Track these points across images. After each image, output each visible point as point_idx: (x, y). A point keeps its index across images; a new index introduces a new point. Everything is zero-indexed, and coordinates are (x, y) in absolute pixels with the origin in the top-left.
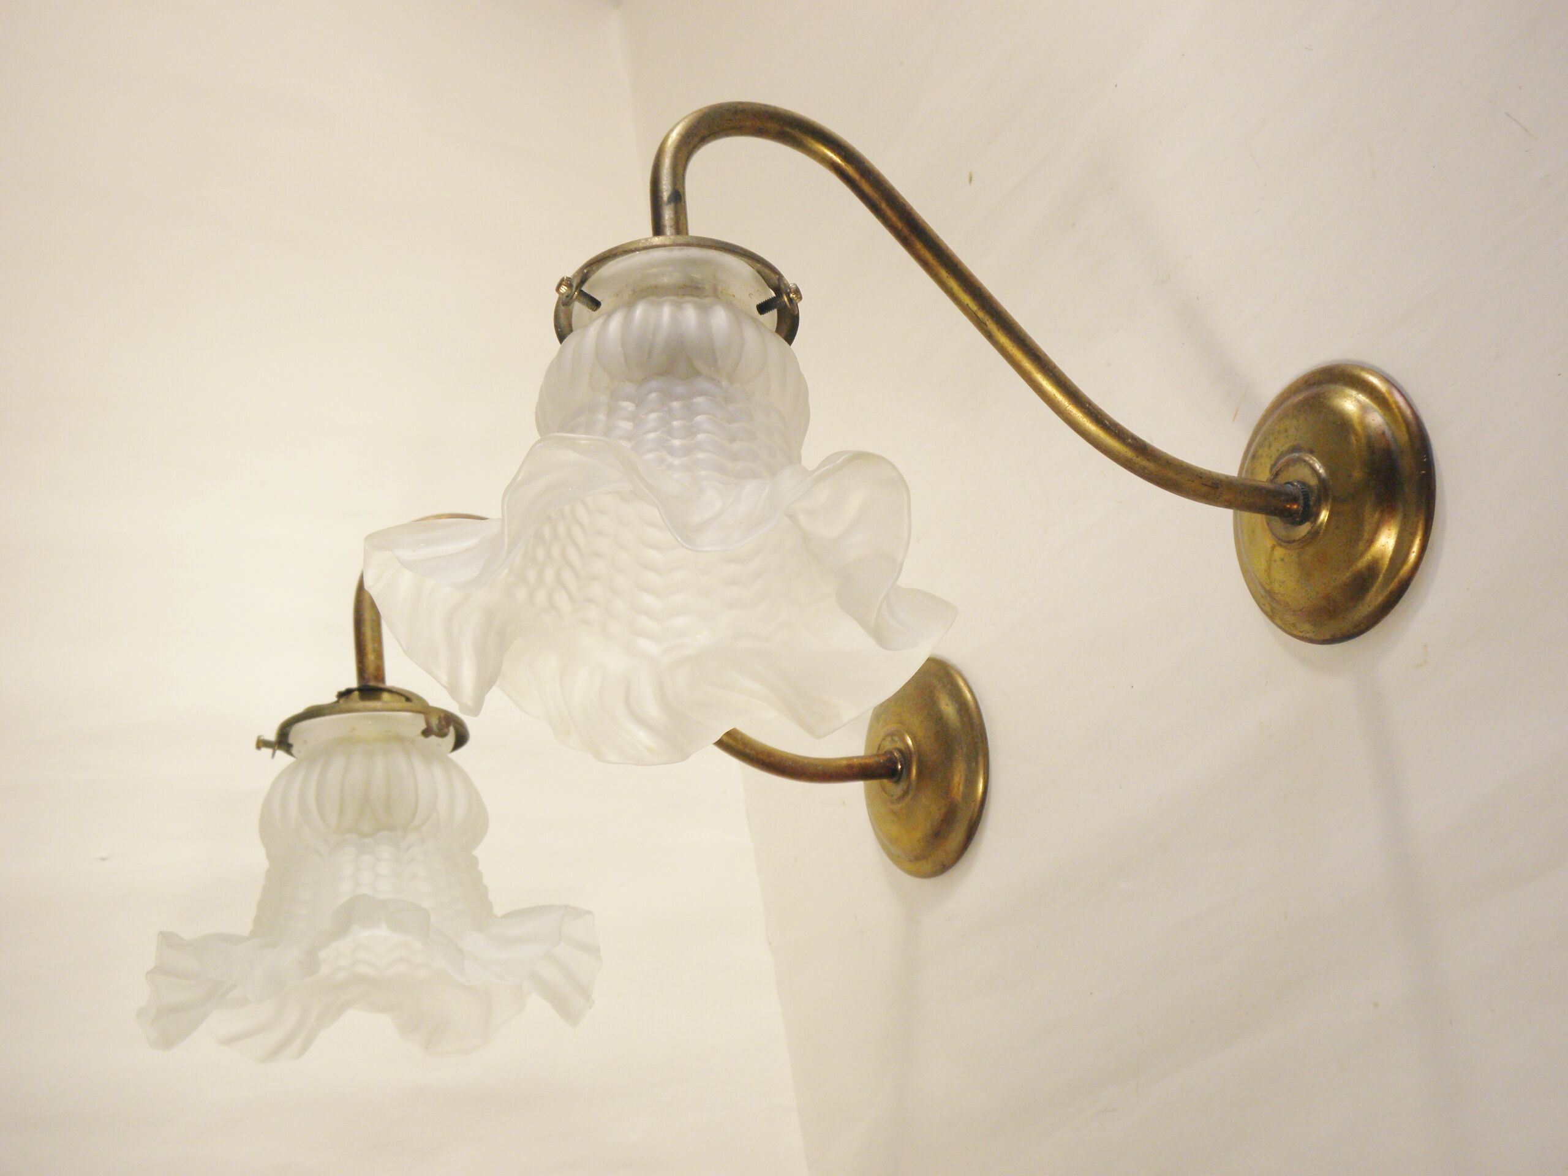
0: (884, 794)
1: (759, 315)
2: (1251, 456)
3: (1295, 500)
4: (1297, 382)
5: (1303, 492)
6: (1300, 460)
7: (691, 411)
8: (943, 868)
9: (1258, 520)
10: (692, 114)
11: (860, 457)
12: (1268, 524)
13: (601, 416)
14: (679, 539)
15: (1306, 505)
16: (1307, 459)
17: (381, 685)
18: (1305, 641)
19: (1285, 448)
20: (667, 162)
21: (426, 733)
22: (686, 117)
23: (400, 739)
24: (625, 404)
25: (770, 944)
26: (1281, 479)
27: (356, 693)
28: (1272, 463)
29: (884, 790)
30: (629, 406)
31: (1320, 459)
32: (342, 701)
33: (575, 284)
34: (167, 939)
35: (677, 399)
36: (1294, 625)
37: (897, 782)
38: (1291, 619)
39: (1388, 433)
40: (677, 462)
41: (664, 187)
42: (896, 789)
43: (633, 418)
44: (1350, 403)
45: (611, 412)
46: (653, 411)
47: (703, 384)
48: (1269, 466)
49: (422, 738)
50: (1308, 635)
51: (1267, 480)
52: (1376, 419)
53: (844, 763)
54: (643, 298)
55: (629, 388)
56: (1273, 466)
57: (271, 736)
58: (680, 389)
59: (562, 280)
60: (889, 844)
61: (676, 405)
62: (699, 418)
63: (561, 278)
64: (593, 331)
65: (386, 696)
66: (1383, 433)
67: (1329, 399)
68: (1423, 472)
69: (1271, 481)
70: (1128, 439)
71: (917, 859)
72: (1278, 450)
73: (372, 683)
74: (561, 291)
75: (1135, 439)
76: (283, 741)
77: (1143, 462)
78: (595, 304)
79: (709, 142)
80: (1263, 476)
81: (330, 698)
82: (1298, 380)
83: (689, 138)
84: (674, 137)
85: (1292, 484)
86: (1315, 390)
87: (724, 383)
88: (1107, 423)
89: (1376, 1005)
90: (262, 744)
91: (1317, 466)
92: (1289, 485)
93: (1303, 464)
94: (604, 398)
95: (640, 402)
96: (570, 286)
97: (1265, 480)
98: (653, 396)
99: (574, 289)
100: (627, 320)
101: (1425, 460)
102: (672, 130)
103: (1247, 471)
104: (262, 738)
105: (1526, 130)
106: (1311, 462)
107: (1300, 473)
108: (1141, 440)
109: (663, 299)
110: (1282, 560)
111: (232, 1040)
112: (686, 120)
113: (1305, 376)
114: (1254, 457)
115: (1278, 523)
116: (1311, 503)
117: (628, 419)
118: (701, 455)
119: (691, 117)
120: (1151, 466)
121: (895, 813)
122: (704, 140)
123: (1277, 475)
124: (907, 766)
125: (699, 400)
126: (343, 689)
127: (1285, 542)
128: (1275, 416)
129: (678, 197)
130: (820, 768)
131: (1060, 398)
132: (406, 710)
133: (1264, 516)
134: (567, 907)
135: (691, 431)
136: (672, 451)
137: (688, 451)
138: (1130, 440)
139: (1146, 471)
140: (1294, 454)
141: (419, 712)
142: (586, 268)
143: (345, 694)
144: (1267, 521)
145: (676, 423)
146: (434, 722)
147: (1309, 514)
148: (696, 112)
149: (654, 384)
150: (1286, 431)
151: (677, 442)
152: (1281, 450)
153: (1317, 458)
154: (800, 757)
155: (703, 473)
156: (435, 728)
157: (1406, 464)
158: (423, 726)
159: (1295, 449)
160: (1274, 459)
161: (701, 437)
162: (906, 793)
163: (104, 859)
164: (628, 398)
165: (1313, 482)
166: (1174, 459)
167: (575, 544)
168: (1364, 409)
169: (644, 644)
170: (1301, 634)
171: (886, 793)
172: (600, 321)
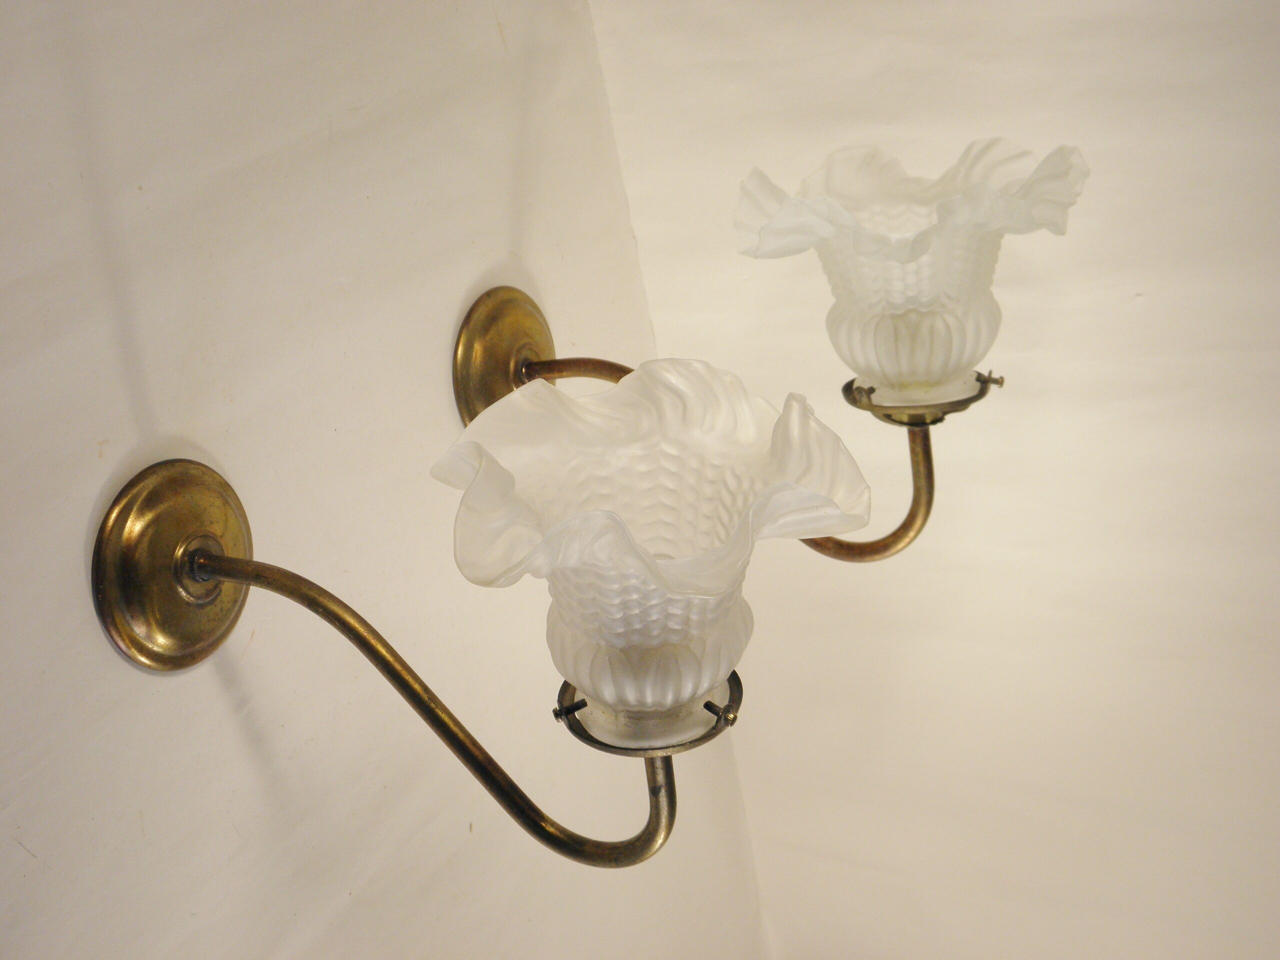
0: (536, 351)
1: (585, 699)
2: (238, 603)
3: (201, 567)
4: (202, 659)
5: (194, 573)
6: (198, 598)
7: (626, 620)
8: (489, 294)
9: (231, 552)
10: (647, 858)
11: (487, 583)
12: (222, 550)
13: (694, 617)
14: (618, 519)
15: (192, 562)
16: (191, 598)
17: (911, 428)
18: (196, 462)
19: (209, 608)
20: (664, 820)
21: (872, 390)
22: (653, 855)
23: (892, 386)
24: (676, 627)
25: (634, 237)
26: (210, 584)
27: (928, 421)
28: (219, 597)
29: (537, 354)
30: (674, 625)
31: (181, 597)
32: (940, 415)
33: (722, 721)
34: (1059, 229)
35: (636, 630)
36: (204, 474)
37: (526, 359)
38: (206, 478)
39: (128, 617)
40: (633, 581)
41: (665, 799)
42: (526, 354)
43: (669, 616)
44: (161, 642)
45: (687, 621)
46: (654, 621)
47: (620, 643)
48: (223, 594)
49: (875, 386)
50: (193, 466)
51: (224, 583)
52: (140, 630)
53: (564, 374)
54: (669, 710)
55: (674, 639)
56: (219, 594)
57: (993, 388)
58: (636, 639)
59: (732, 724)
60: (533, 311)
61: (638, 626)
62: (619, 616)
63: (733, 727)
64: (705, 685)
65: (905, 419)
66: (132, 617)
67: (175, 644)
68: (101, 587)
69: (220, 583)
70: (322, 611)
71: (509, 301)
72: (215, 606)
73: (917, 429)
74: (733, 716)
75: (316, 611)
76: (984, 383)
77: (312, 593)
78: (709, 706)
79: (635, 837)
80: (228, 586)
81: (949, 418)
82: (201, 660)
83: (649, 838)
84: (660, 840)
85: (202, 579)
86: (188, 651)
87: (603, 643)
88: (337, 623)
89: (140, 188)
90: (999, 382)
91: (183, 594)
92: (205, 578)
93: (194, 595)
94: (694, 632)
95: (666, 629)
96: (726, 719)
97: (226, 583)
98: (655, 633)
99: (723, 717)
100: (677, 693)
101: (100, 596)
102: (662, 845)
103: (241, 591)
104: (999, 386)
105: (20, 844)
106: (188, 596)
107: (197, 588)
108: (312, 611)
109: (654, 708)
110: (212, 523)
111: (1023, 154)
112: (651, 852)
113: (195, 663)
114: (235, 602)
115: (215, 551)
116: (188, 565)
117: (672, 615)
118: (616, 586)
119: (648, 855)
120: (305, 590)
121: (528, 335)
122: (639, 838)
123: (216, 587)
124: (517, 371)
125: (621, 630)
126: (939, 425)
127: (209, 536)
128: (218, 633)
129: (654, 791)
130: (583, 369)
131: (373, 642)
132: (886, 407)
133: (226, 555)
134: (756, 257)
135: (625, 605)
136: (637, 590)
137: (625, 591)
138: (320, 610)
139: (308, 587)
140: (202, 602)
141: (876, 406)
142: (714, 733)
143: (937, 420)
144: (224, 552)
145: (637, 611)
146: (864, 400)
147: (190, 555)
148: (645, 859)
149: (655, 642)
150: (209, 620)
151: (635, 597)
152: (213, 606)
153: (185, 600)
154: (597, 378)
155: (613, 573)
156: (864, 394)
157: (114, 593)
158: (873, 396)
159: (202, 606)
160: (219, 600)
161: (617, 601)
162: (519, 351)
163: (1138, 295)
164: (674, 631)
165: (187, 581)
166: (288, 596)
167: (723, 525)
168: (150, 637)
169: (673, 451)
170: (198, 467)
171: (535, 352)
172: (701, 691)
